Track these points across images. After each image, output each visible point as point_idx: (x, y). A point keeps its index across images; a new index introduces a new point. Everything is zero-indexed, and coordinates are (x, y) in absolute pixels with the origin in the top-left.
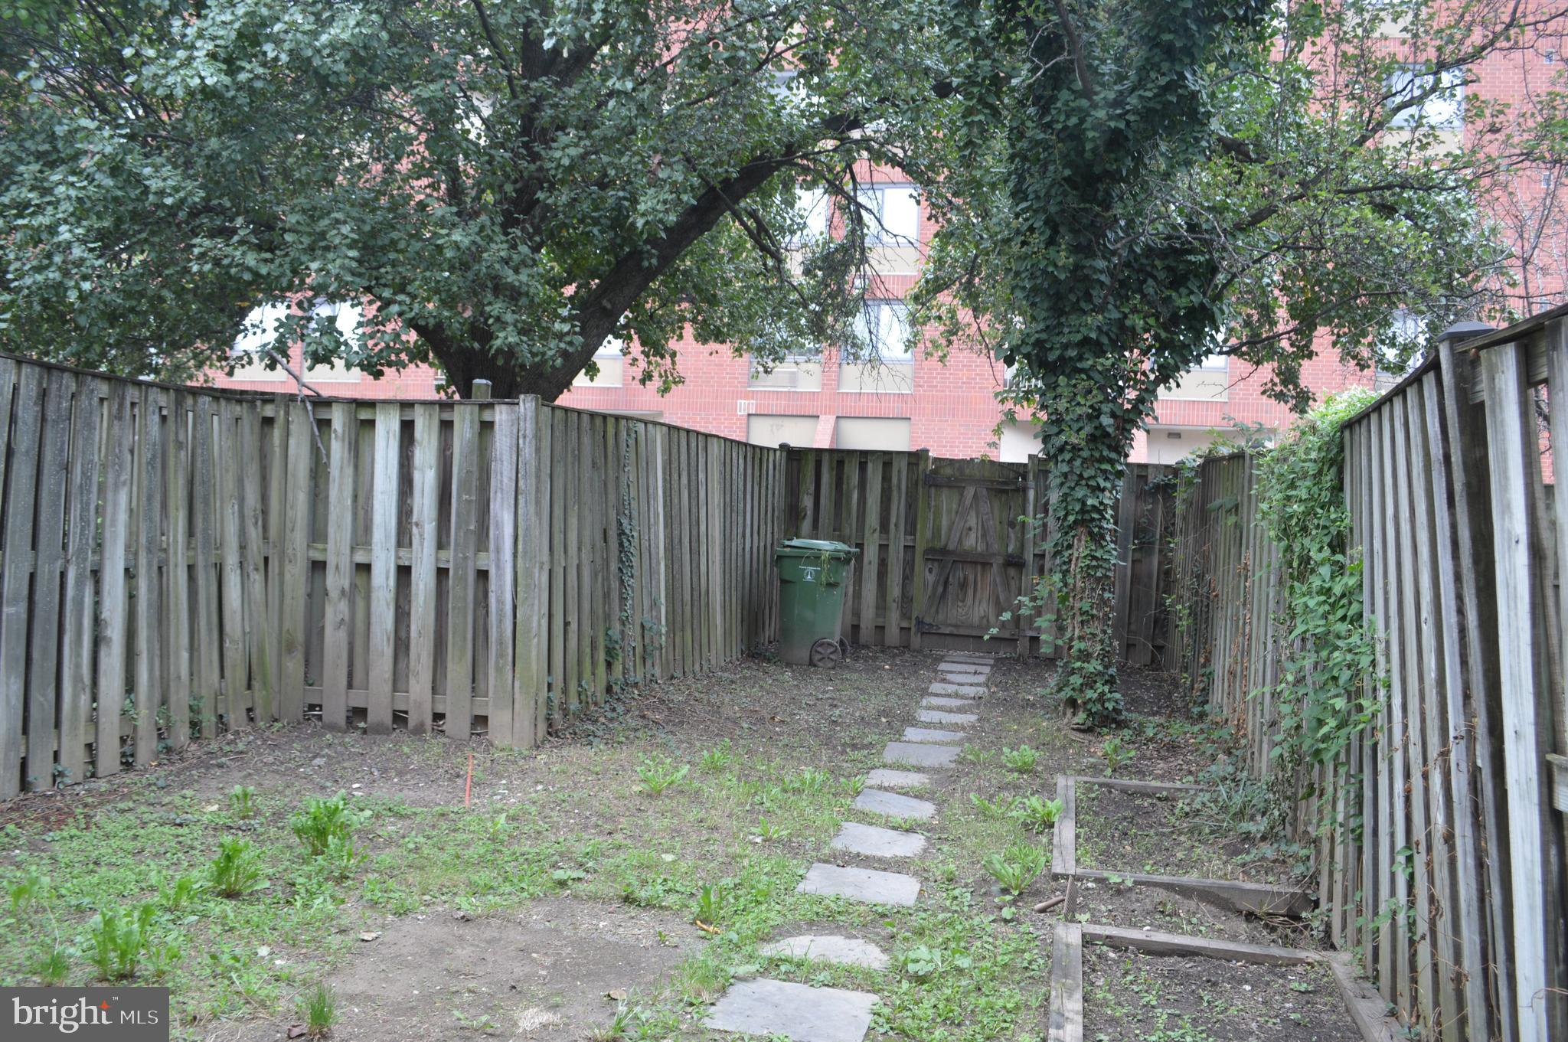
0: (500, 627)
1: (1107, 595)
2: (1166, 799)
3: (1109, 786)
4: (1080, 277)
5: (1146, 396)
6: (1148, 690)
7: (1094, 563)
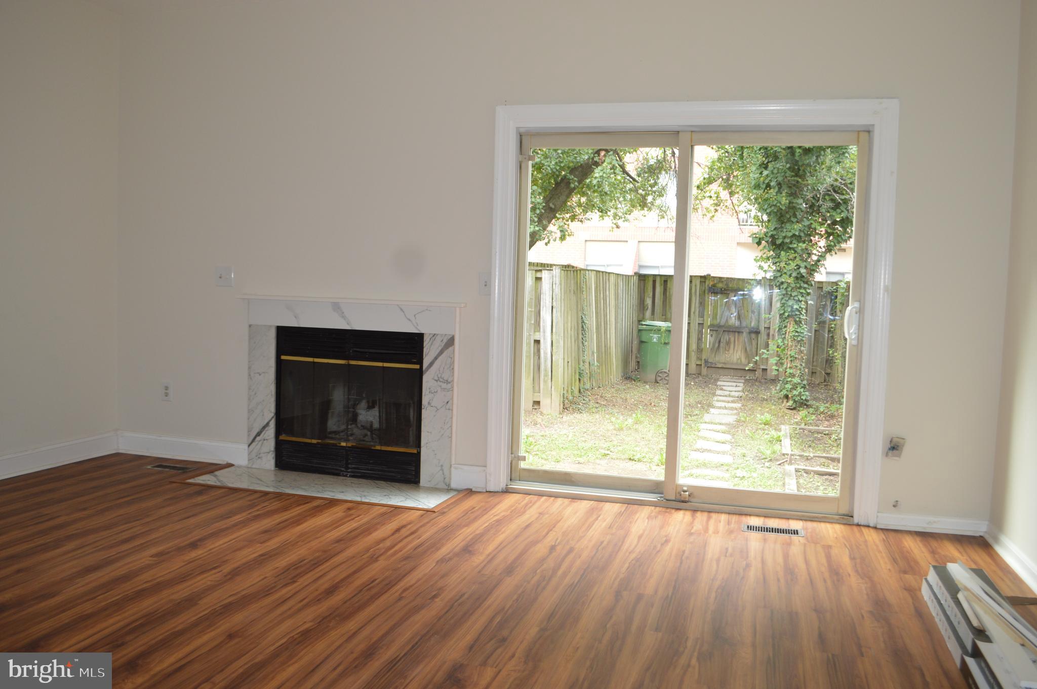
0: (545, 363)
1: (802, 348)
2: (828, 434)
3: (804, 429)
4: (792, 207)
5: (821, 259)
6: (822, 394)
7: (797, 334)
